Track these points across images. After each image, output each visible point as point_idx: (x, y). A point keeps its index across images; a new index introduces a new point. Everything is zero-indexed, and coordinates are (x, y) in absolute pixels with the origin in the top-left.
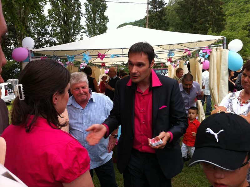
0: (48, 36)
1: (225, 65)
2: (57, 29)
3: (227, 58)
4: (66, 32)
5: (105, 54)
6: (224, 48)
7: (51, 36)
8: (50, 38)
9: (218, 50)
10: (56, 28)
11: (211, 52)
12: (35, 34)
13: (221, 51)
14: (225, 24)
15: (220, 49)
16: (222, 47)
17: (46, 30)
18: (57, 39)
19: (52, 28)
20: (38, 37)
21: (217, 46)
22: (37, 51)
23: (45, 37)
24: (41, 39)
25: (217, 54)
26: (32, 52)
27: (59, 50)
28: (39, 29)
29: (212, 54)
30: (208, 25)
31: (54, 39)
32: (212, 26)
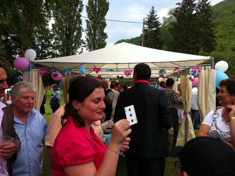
0: (51, 48)
1: (212, 83)
2: (60, 42)
3: (215, 78)
4: (68, 45)
5: (101, 68)
6: (212, 68)
7: (54, 48)
8: (53, 50)
9: (207, 70)
10: (58, 41)
11: (199, 71)
12: (39, 46)
13: (209, 71)
14: (215, 45)
15: (208, 68)
16: (210, 67)
17: (49, 42)
18: (59, 52)
19: (55, 41)
20: (41, 48)
21: (206, 66)
22: (37, 62)
23: (48, 49)
24: (44, 50)
25: (205, 73)
26: (32, 62)
27: (58, 63)
28: (43, 41)
29: (201, 73)
30: (199, 45)
31: (56, 51)
32: (203, 46)
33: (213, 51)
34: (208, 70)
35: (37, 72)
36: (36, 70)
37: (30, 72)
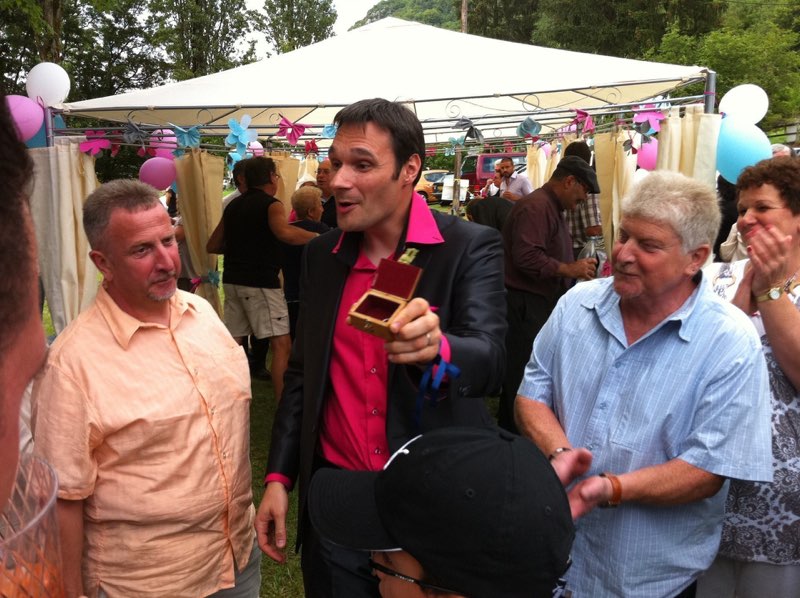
0: (140, 40)
2: (168, 16)
3: (714, 144)
4: (197, 27)
5: (301, 122)
6: (706, 111)
7: (148, 40)
8: (146, 46)
9: (688, 116)
10: (163, 15)
11: (662, 122)
12: (97, 35)
13: (697, 119)
14: (721, 8)
15: (695, 111)
16: (701, 106)
17: (131, 20)
18: (168, 52)
19: (151, 15)
20: (105, 44)
21: (686, 102)
22: (72, 111)
23: (130, 45)
24: (115, 51)
25: (683, 130)
28: (109, 16)
29: (666, 129)
30: (664, 11)
31: (158, 49)
32: (680, 14)
33: (713, 33)
34: (694, 117)
35: (74, 146)
36: (70, 140)
37: (51, 148)
